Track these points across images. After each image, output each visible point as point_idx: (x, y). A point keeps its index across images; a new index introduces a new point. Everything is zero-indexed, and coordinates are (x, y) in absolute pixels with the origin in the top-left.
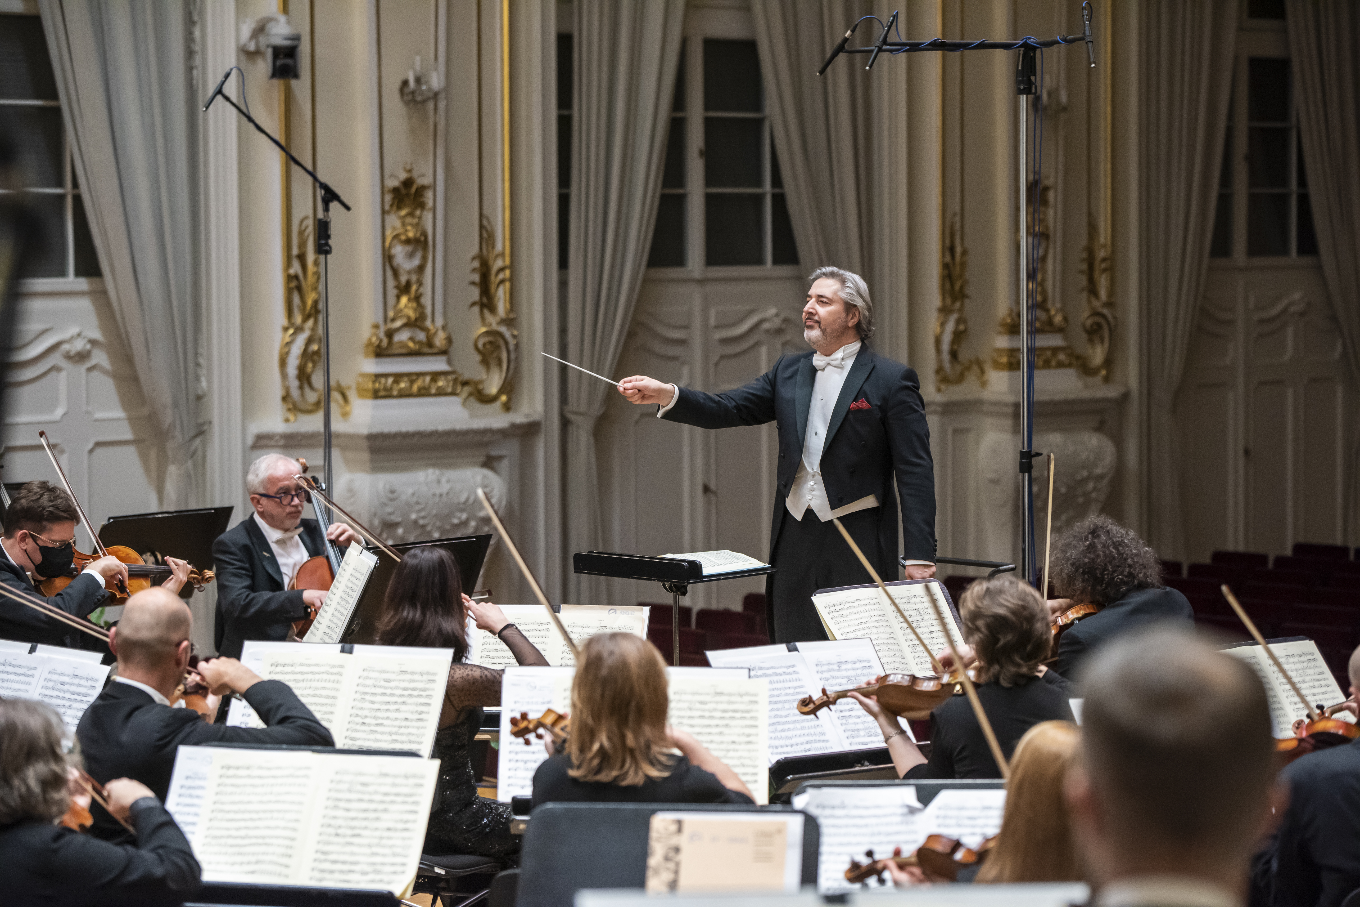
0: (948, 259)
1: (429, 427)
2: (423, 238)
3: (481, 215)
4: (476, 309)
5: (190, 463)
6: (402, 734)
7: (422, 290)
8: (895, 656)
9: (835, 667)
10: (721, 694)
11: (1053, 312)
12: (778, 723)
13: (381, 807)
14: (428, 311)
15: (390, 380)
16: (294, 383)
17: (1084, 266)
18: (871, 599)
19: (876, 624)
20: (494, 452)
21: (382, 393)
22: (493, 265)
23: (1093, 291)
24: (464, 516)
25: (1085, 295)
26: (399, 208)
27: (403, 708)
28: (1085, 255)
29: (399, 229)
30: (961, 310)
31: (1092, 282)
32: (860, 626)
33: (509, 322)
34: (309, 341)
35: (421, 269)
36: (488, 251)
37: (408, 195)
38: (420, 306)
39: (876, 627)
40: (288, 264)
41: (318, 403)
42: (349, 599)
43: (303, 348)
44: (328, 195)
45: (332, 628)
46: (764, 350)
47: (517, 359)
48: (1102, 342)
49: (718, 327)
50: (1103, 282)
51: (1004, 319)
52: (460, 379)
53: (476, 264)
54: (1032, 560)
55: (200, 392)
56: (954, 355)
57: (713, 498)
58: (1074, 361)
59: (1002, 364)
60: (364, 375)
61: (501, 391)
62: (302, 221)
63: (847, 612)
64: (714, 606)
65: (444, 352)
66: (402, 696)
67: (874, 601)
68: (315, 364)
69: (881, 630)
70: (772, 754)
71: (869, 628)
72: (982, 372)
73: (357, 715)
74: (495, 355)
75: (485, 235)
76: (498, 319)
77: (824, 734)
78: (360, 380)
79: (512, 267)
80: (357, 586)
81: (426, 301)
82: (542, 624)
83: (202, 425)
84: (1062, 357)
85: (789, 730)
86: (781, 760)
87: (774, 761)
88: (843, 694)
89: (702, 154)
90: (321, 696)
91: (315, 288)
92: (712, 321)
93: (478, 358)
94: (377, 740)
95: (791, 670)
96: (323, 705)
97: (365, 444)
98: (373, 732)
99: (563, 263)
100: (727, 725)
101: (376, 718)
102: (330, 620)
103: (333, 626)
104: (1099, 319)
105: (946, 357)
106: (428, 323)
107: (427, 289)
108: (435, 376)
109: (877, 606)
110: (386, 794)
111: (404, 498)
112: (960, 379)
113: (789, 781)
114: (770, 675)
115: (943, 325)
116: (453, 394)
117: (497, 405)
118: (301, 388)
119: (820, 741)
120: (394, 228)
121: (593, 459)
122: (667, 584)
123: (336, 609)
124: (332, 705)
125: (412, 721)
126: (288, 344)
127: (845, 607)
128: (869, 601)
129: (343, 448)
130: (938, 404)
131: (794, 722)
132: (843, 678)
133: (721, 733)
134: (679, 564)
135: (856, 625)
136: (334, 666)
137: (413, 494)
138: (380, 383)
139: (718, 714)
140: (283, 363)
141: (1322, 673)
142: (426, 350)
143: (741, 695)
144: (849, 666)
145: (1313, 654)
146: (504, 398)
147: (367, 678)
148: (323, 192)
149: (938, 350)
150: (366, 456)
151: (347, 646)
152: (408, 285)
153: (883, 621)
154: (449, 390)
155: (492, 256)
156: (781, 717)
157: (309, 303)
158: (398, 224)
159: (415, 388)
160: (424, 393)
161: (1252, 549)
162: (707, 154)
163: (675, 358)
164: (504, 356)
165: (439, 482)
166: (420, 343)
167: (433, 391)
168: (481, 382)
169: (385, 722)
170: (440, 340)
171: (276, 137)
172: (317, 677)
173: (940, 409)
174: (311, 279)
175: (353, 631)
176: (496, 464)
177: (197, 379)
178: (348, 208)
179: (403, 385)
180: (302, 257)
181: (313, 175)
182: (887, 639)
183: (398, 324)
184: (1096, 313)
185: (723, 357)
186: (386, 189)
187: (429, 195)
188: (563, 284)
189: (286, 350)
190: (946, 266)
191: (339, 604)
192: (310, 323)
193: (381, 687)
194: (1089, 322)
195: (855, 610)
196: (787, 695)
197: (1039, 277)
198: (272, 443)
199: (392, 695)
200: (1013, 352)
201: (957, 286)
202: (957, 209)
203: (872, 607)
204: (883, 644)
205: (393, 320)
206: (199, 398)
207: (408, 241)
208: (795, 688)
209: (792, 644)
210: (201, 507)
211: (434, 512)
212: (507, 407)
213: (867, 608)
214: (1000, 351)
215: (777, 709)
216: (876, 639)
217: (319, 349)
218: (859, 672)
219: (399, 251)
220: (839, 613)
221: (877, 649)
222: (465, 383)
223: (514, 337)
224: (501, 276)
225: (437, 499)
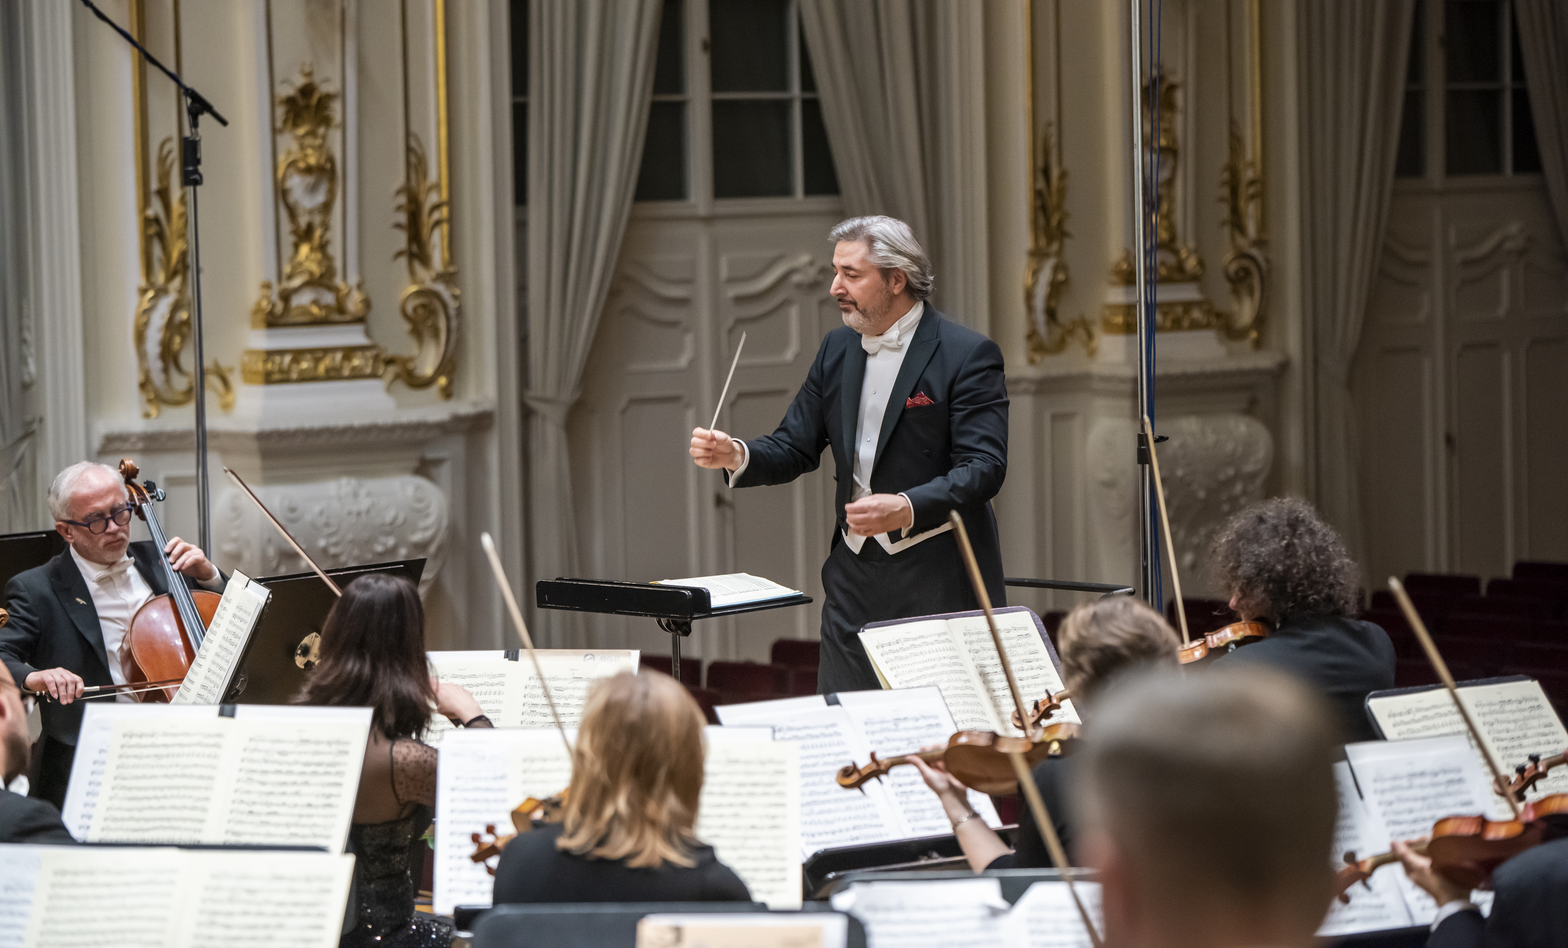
0: (1041, 184)
1: (341, 422)
2: (328, 166)
3: (408, 134)
4: (403, 261)
5: (14, 476)
6: (304, 826)
7: (329, 235)
8: (972, 711)
9: (891, 726)
10: (735, 762)
11: (1184, 254)
12: (815, 803)
13: (273, 921)
14: (338, 264)
15: (287, 359)
16: (155, 365)
17: (1225, 192)
18: (939, 635)
19: (947, 669)
20: (431, 455)
21: (277, 376)
22: (426, 199)
23: (1237, 224)
24: (391, 542)
25: (1226, 230)
26: (296, 125)
27: (305, 790)
28: (1226, 176)
29: (296, 154)
30: (1059, 253)
31: (1235, 212)
32: (925, 672)
33: (448, 277)
34: (176, 307)
35: (326, 208)
36: (418, 184)
37: (307, 107)
38: (327, 259)
39: (947, 673)
40: (145, 202)
41: (189, 392)
42: (231, 648)
43: (167, 316)
44: (197, 105)
45: (209, 688)
46: (794, 312)
47: (460, 328)
48: (1251, 293)
49: (732, 280)
50: (1251, 212)
51: (1118, 264)
52: (383, 356)
53: (402, 200)
54: (1157, 581)
55: (27, 378)
56: (1051, 314)
57: (729, 512)
58: (1214, 320)
59: (1117, 325)
60: (251, 352)
61: (439, 372)
62: (162, 145)
63: (907, 653)
64: (732, 657)
65: (360, 320)
66: (302, 773)
67: (943, 638)
68: (184, 338)
69: (954, 676)
70: (807, 844)
71: (936, 674)
72: (1090, 336)
73: (242, 802)
74: (429, 323)
75: (413, 159)
76: (433, 274)
77: (876, 816)
78: (246, 359)
79: (452, 202)
80: (242, 630)
81: (335, 250)
82: (494, 676)
83: (31, 423)
84: (1196, 314)
85: (829, 811)
86: (819, 852)
87: (810, 852)
88: (901, 761)
89: (706, 46)
90: (191, 776)
91: (182, 236)
92: (724, 273)
93: (407, 326)
94: (269, 835)
95: (831, 730)
96: (195, 788)
97: (254, 445)
98: (263, 823)
99: (521, 197)
100: (744, 805)
101: (268, 804)
102: (206, 678)
103: (210, 685)
104: (1246, 263)
105: (1041, 317)
106: (338, 281)
107: (335, 234)
108: (349, 352)
109: (947, 645)
110: (281, 904)
111: (308, 518)
112: (1060, 346)
113: (830, 880)
114: (803, 738)
115: (1035, 273)
116: (374, 376)
117: (434, 391)
118: (166, 370)
119: (871, 826)
120: (289, 153)
121: (565, 464)
122: (664, 621)
123: (213, 662)
124: (207, 788)
125: (317, 807)
126: (147, 312)
127: (904, 646)
128: (936, 638)
129: (224, 452)
130: (1030, 381)
131: (836, 800)
132: (901, 740)
133: (736, 815)
134: (679, 592)
135: (920, 670)
136: (210, 736)
137: (321, 513)
138: (273, 362)
139: (732, 789)
140: (140, 337)
141: (1550, 725)
142: (336, 317)
143: (763, 763)
144: (910, 724)
145: (1536, 699)
146: (443, 381)
147: (255, 750)
148: (189, 101)
149: (1030, 308)
150: (255, 462)
151: (228, 707)
152: (310, 229)
153: (955, 664)
154: (368, 370)
155: (423, 188)
156: (819, 793)
157: (175, 255)
158: (294, 146)
159: (322, 369)
160: (333, 375)
161: (1458, 570)
162: (713, 46)
163: (674, 324)
164: (442, 324)
165: (356, 495)
166: (327, 307)
167: (346, 372)
168: (411, 359)
169: (281, 810)
170: (354, 304)
171: (126, 28)
172: (186, 750)
173: (1033, 388)
174: (177, 223)
175: (238, 691)
176: (434, 471)
177: (23, 361)
178: (224, 123)
179: (304, 365)
180: (164, 194)
181: (176, 78)
182: (961, 689)
183: (297, 282)
184: (1242, 255)
185: (740, 322)
186: (277, 100)
187: (336, 106)
188: (521, 226)
189: (144, 319)
190: (1038, 194)
191: (217, 655)
192: (177, 282)
193: (274, 762)
194: (1233, 268)
195: (917, 650)
196: (826, 764)
197: (1164, 207)
198: (127, 446)
199: (290, 773)
200: (1129, 309)
201: (1054, 222)
202: (1053, 117)
203: (941, 646)
204: (955, 696)
205: (290, 277)
206: (26, 387)
207: (308, 170)
208: (837, 755)
209: (832, 695)
210: (30, 530)
211: (350, 536)
212: (447, 393)
213: (934, 647)
214: (1114, 308)
215: (814, 784)
216: (947, 689)
217: (189, 319)
218: (923, 732)
219: (296, 183)
220: (896, 654)
221: (948, 703)
222: (389, 362)
223: (456, 297)
224: (436, 216)
225: (353, 519)
